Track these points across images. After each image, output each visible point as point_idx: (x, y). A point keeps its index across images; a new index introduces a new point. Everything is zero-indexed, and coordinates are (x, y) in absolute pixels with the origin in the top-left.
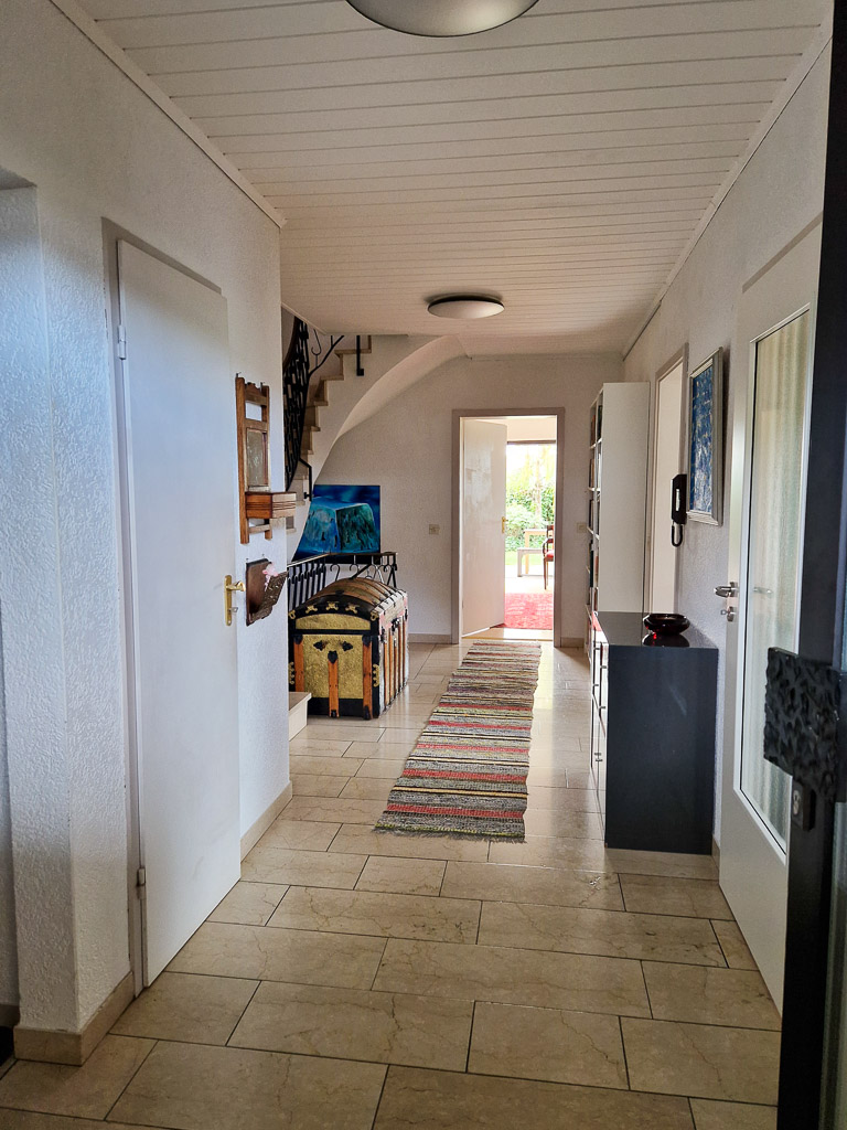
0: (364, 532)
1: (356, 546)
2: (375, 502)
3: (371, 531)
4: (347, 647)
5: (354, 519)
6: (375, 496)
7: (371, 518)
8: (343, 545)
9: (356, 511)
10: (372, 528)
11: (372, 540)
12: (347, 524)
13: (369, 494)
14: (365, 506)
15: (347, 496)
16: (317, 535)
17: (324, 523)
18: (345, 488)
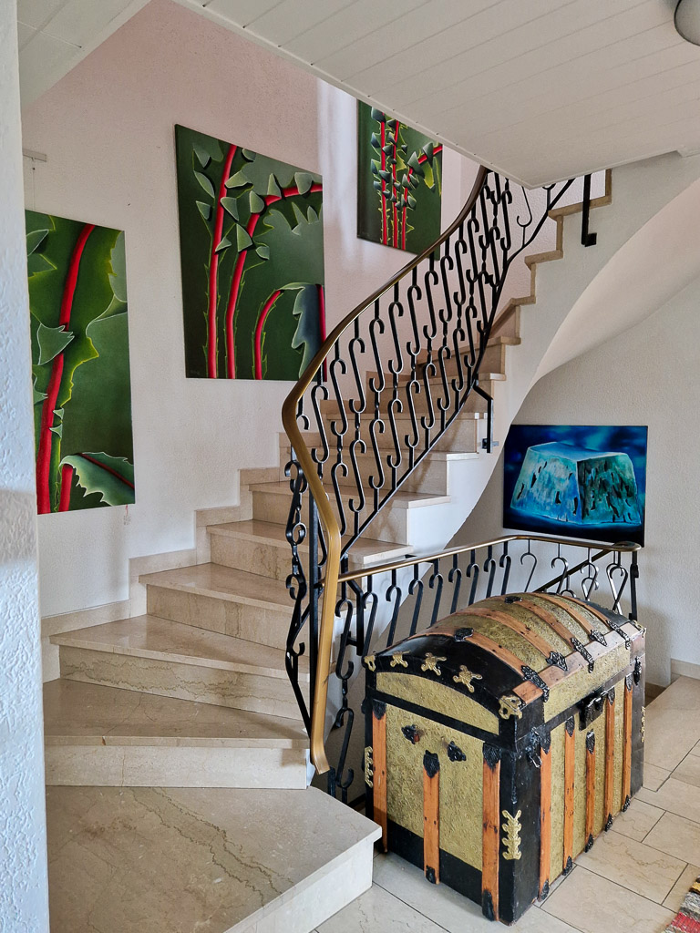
0: (619, 496)
1: (605, 515)
2: (640, 451)
3: (630, 494)
4: (456, 754)
5: (604, 475)
6: (638, 442)
7: (630, 475)
8: (585, 513)
9: (607, 464)
10: (633, 490)
11: (630, 509)
12: (592, 483)
13: (629, 439)
14: (622, 457)
15: (594, 441)
16: (549, 495)
17: (560, 480)
18: (592, 430)
